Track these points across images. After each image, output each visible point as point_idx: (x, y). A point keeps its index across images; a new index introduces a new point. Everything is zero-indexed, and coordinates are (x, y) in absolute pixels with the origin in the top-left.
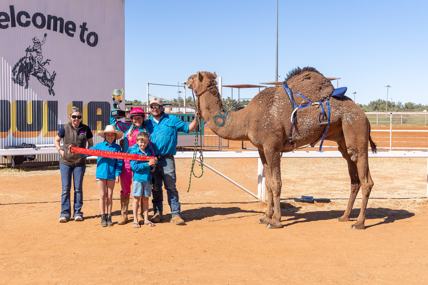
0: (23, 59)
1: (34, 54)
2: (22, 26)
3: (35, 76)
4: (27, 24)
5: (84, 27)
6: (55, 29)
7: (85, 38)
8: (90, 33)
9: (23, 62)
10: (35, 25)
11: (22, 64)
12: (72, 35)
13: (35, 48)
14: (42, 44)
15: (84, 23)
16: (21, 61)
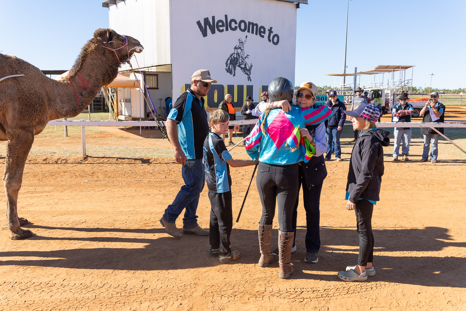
0: (232, 54)
1: (239, 51)
2: (232, 30)
3: (239, 67)
4: (235, 29)
5: (270, 31)
6: (253, 32)
7: (271, 38)
8: (274, 35)
9: (232, 57)
10: (240, 30)
11: (232, 59)
12: (263, 37)
13: (240, 47)
14: (244, 43)
15: (271, 27)
16: (231, 56)
